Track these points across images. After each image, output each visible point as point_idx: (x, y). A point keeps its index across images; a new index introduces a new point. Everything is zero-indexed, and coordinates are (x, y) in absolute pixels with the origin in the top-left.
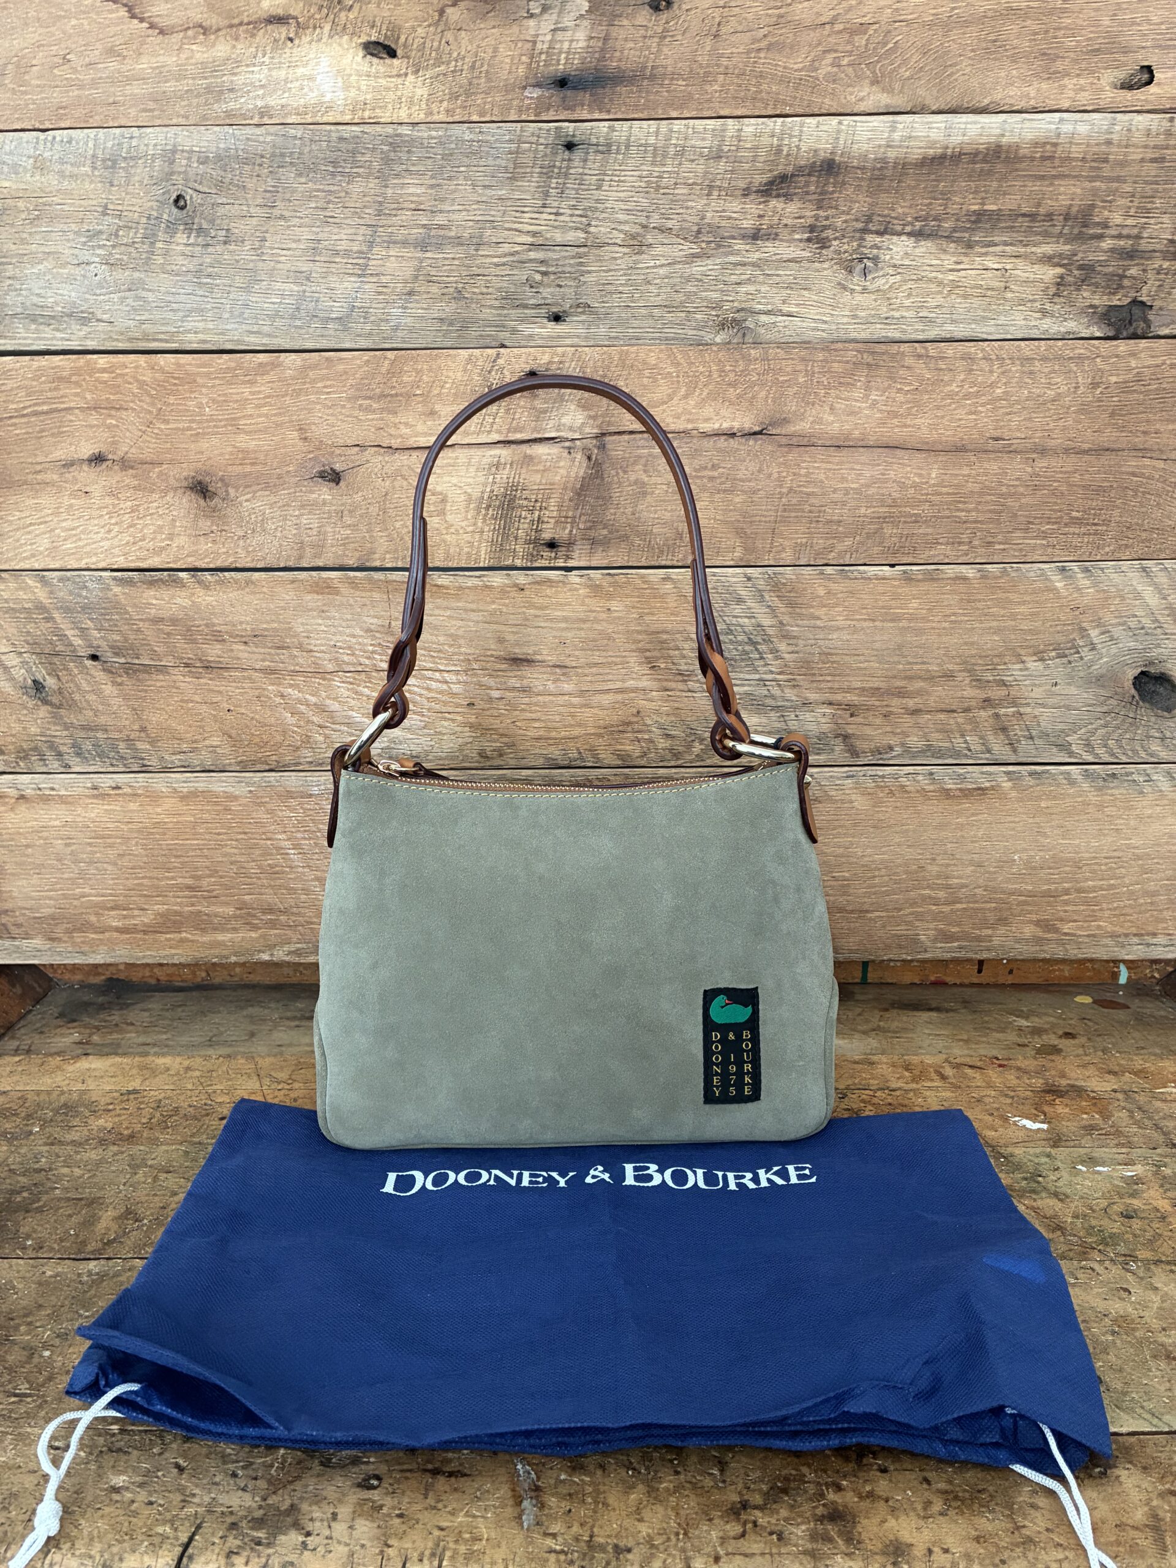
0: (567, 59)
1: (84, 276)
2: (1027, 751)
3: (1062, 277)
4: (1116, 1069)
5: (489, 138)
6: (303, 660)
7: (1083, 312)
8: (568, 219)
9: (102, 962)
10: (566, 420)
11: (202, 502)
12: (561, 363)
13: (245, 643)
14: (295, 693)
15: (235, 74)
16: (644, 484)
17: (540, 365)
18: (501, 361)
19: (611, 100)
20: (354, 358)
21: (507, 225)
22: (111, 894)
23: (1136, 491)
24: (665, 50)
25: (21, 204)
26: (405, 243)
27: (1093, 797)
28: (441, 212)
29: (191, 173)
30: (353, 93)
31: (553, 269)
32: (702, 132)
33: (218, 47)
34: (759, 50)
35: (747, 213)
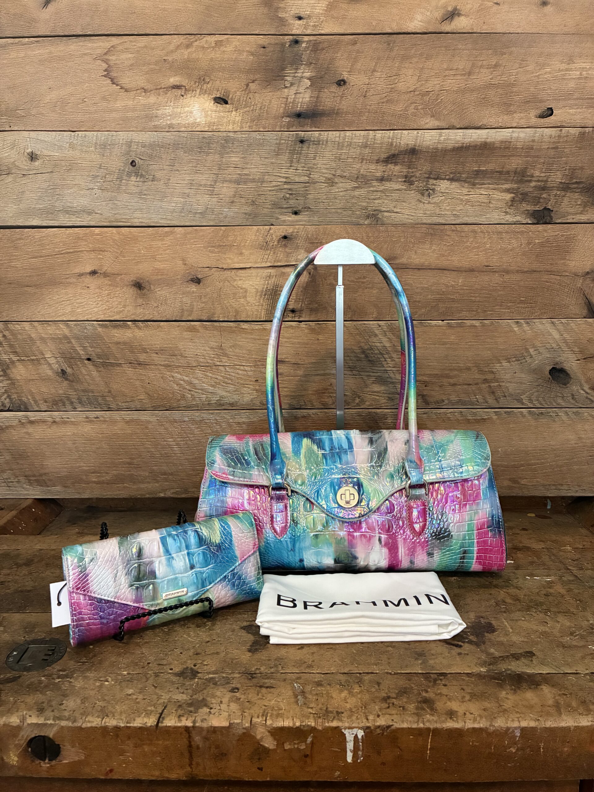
0: (301, 105)
1: (91, 195)
2: (503, 402)
3: (514, 198)
4: (544, 540)
5: (267, 138)
6: (183, 362)
7: (523, 213)
8: (301, 172)
9: (87, 497)
11: (139, 291)
12: (297, 232)
13: (157, 353)
14: (179, 376)
15: (158, 110)
17: (289, 233)
18: (271, 231)
19: (320, 122)
20: (207, 230)
21: (275, 174)
22: (92, 466)
24: (343, 102)
25: (63, 163)
26: (230, 181)
27: (533, 423)
28: (246, 168)
29: (139, 151)
30: (209, 119)
31: (294, 192)
32: (359, 136)
33: (151, 98)
34: (383, 103)
35: (378, 170)
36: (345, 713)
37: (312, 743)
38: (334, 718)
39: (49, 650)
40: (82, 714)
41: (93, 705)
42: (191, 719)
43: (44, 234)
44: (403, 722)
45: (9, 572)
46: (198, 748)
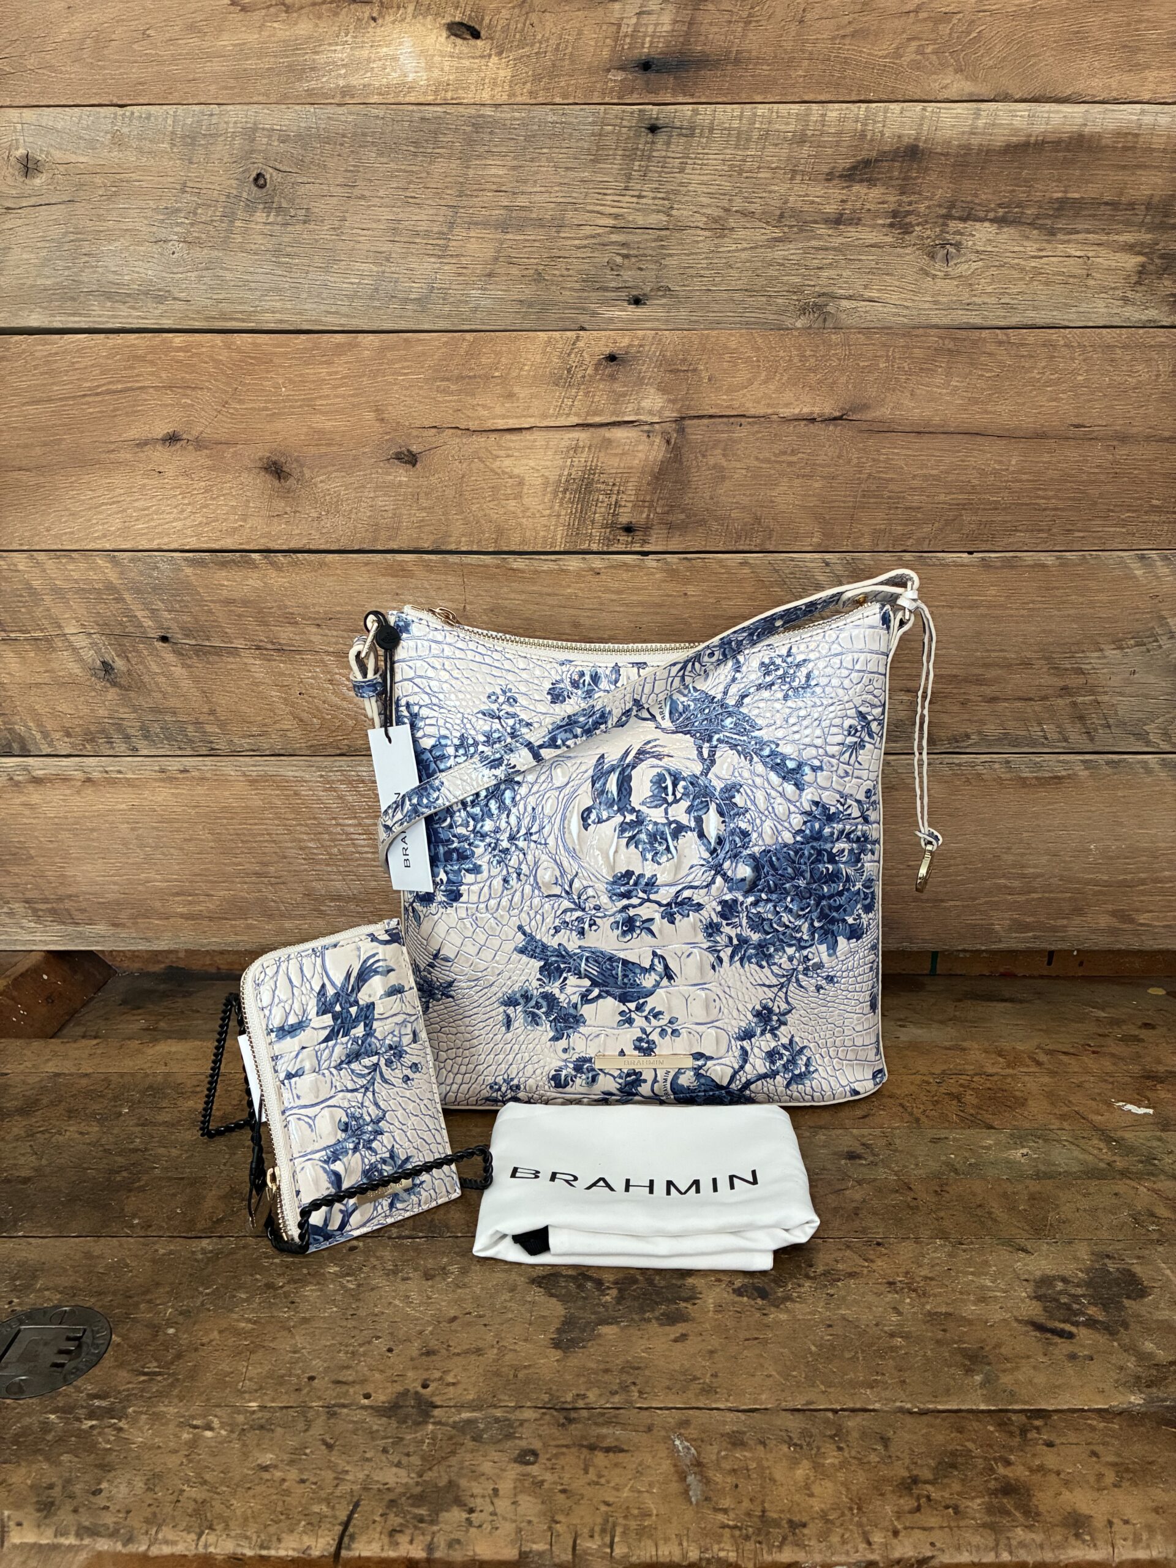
0: (651, 42)
1: (161, 254)
2: (1103, 739)
3: (1143, 266)
5: (572, 120)
7: (1164, 300)
8: (650, 201)
9: (164, 949)
10: (646, 404)
11: (276, 483)
12: (641, 346)
13: (319, 625)
15: (317, 53)
16: (722, 469)
17: (620, 348)
18: (581, 344)
19: (695, 84)
20: (432, 339)
21: (589, 208)
22: (176, 880)
24: (750, 35)
26: (485, 224)
27: (1170, 785)
28: (523, 193)
29: (272, 151)
30: (436, 73)
31: (635, 252)
32: (786, 117)
33: (302, 25)
34: (844, 37)
35: (830, 198)
36: (811, 1525)
38: (785, 1538)
39: (69, 1339)
41: (174, 1498)
42: (421, 1540)
43: (54, 349)
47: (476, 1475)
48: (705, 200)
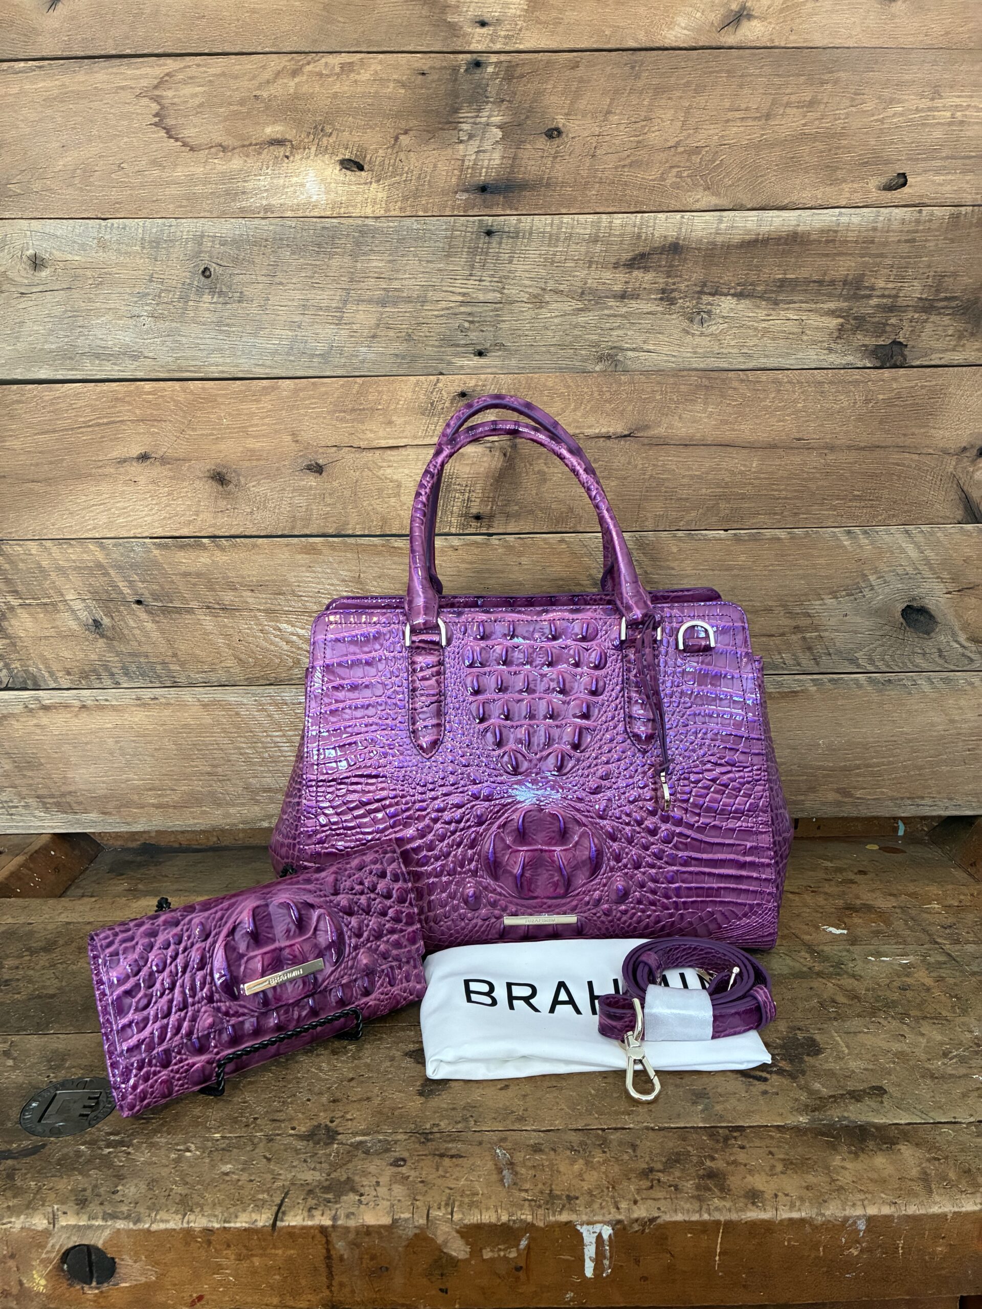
0: (487, 172)
1: (135, 326)
2: (826, 663)
3: (842, 325)
4: (895, 892)
5: (431, 227)
6: (295, 604)
7: (858, 349)
8: (488, 284)
9: (140, 830)
11: (220, 488)
12: (484, 385)
13: (252, 590)
14: (290, 629)
15: (246, 182)
16: (544, 473)
17: (469, 388)
18: (440, 385)
19: (519, 201)
20: (332, 383)
21: (444, 289)
22: (149, 779)
23: (899, 476)
24: (557, 166)
26: (370, 301)
27: (875, 697)
28: (396, 279)
29: (215, 252)
30: (333, 195)
31: (476, 319)
32: (584, 224)
33: (235, 161)
34: (624, 166)
35: (617, 280)
36: (581, 1198)
37: (528, 1247)
38: (564, 1206)
39: (90, 1098)
40: (149, 1208)
41: (166, 1193)
42: (329, 1214)
43: (57, 394)
44: (676, 1211)
45: (17, 962)
46: (341, 1259)
47: (365, 1173)
48: (527, 282)
